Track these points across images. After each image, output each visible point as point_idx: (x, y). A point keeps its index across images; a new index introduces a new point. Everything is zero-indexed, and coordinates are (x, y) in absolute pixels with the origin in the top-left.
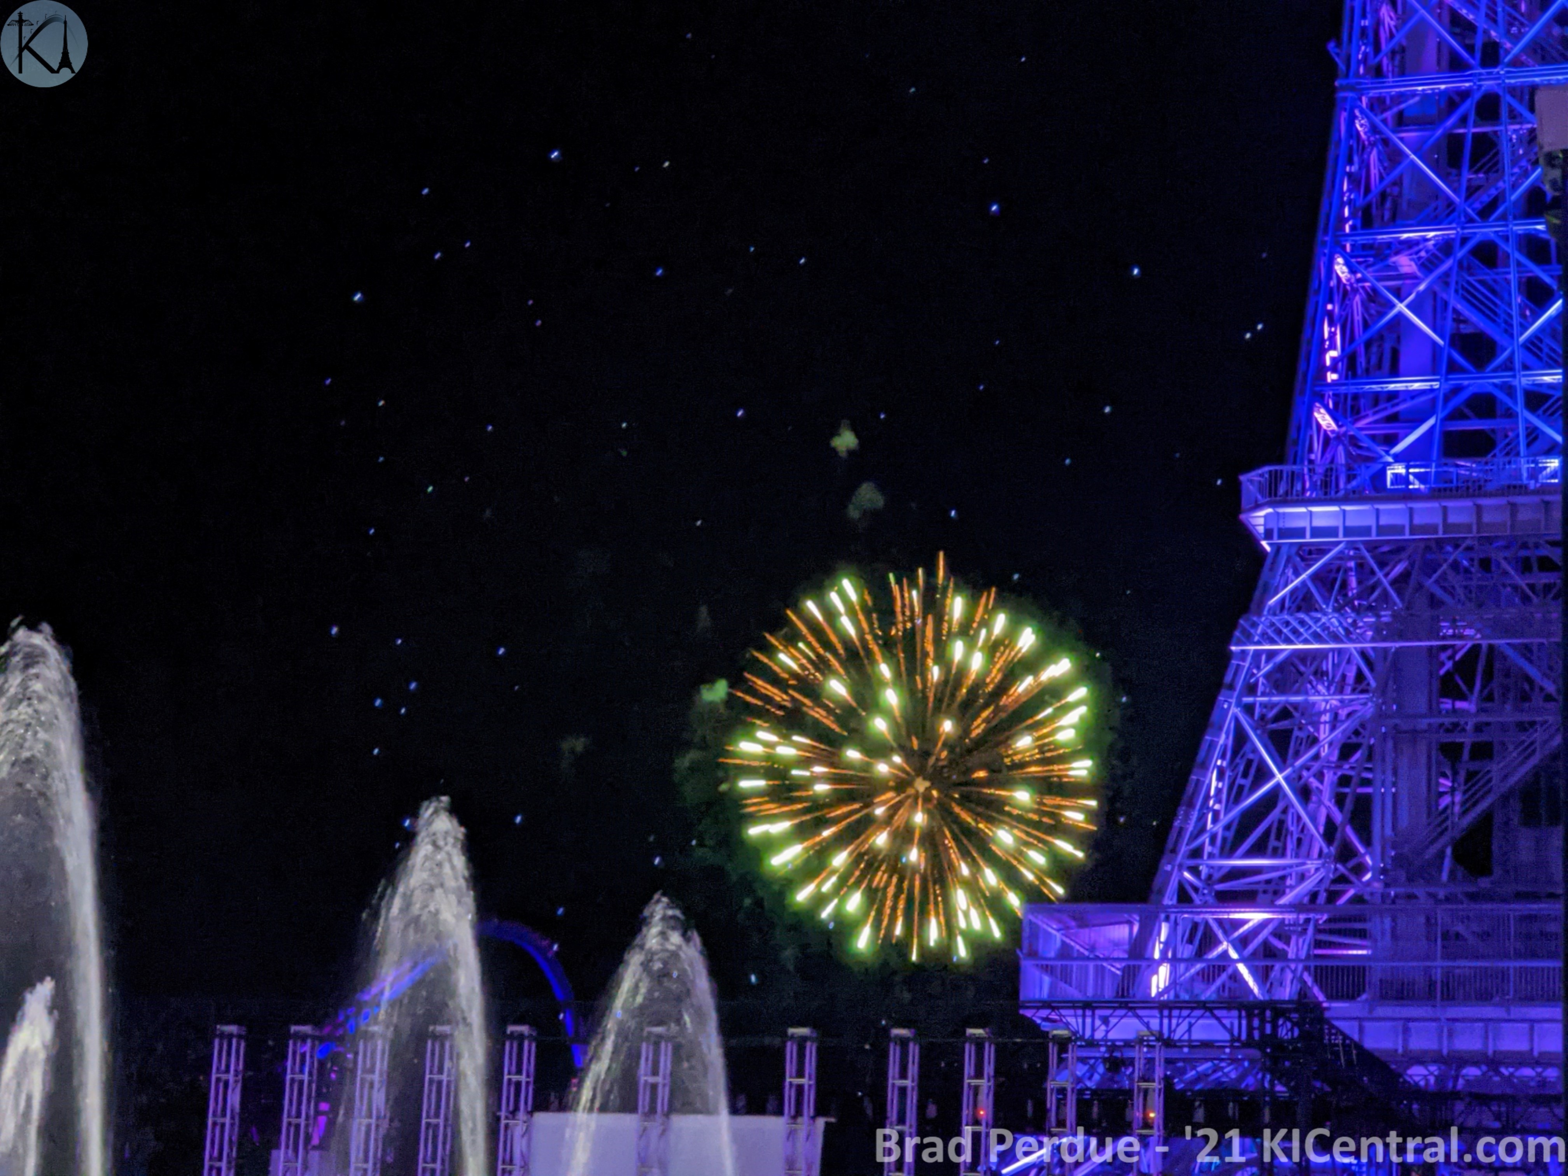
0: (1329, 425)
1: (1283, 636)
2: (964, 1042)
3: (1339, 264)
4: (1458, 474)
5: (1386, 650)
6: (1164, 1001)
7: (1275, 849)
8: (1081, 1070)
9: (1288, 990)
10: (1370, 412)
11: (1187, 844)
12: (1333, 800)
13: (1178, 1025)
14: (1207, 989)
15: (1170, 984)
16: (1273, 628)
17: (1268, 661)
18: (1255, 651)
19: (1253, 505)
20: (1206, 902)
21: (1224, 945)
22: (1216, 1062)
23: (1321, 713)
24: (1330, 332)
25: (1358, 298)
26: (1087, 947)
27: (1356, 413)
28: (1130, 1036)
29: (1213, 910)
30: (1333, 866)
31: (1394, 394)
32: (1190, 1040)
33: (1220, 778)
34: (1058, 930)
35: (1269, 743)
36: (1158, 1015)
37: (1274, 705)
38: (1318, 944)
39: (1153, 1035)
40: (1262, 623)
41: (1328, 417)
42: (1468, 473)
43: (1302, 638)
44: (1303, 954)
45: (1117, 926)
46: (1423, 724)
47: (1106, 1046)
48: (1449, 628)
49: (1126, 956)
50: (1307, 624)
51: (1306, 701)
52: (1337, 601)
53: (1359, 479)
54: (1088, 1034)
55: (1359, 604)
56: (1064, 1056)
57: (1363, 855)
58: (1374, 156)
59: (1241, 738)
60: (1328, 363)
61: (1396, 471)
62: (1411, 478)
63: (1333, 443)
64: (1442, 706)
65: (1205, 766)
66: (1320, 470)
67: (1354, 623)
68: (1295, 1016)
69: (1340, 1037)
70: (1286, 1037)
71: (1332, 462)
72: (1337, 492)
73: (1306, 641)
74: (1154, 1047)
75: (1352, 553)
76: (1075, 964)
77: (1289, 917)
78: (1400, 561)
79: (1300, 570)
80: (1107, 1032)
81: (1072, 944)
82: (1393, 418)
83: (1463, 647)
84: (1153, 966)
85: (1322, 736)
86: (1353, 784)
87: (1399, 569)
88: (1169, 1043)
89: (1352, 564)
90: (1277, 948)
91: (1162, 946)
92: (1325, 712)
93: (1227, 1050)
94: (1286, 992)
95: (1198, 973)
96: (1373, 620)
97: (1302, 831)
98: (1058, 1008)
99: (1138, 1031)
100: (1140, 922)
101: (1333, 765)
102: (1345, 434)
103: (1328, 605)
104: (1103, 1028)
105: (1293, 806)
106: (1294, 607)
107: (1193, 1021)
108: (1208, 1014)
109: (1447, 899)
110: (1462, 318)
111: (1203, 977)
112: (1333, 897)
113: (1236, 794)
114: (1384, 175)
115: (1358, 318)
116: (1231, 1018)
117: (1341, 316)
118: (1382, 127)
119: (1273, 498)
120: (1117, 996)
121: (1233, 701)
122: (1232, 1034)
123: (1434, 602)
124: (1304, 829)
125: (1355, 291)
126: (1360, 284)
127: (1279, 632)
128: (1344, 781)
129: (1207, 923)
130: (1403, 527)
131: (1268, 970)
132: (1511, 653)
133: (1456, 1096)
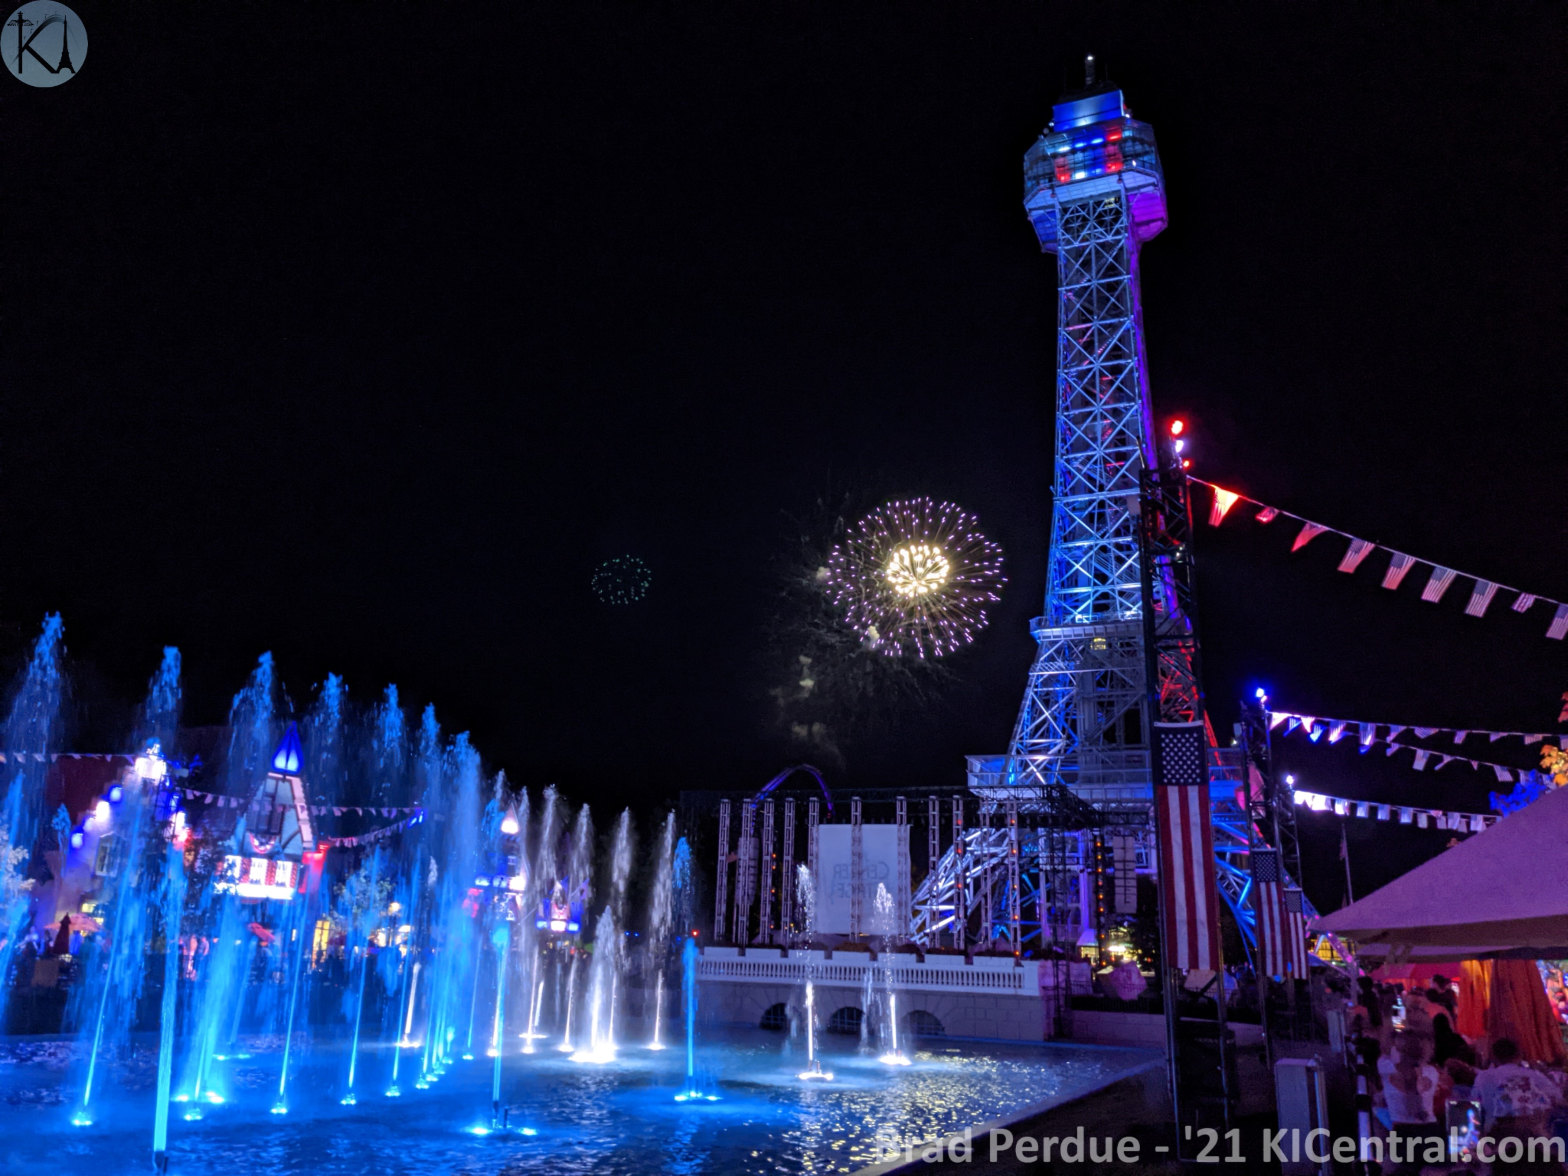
2: (953, 800)
3: (1057, 554)
4: (1098, 617)
5: (1079, 673)
6: (1014, 785)
7: (1047, 736)
8: (990, 808)
9: (1054, 781)
10: (1069, 599)
11: (1019, 736)
12: (1064, 720)
13: (1019, 793)
14: (1028, 781)
15: (1016, 780)
16: (1042, 667)
17: (1041, 677)
18: (1037, 674)
19: (1034, 629)
20: (1025, 754)
21: (1032, 768)
22: (1032, 804)
23: (1059, 693)
24: (1055, 575)
25: (1064, 564)
26: (989, 769)
27: (1065, 599)
28: (1004, 796)
29: (1027, 756)
30: (1066, 741)
31: (1077, 593)
32: (1024, 797)
33: (1028, 714)
34: (979, 764)
35: (1043, 703)
36: (1012, 790)
37: (1044, 691)
38: (1063, 766)
39: (1012, 796)
40: (1039, 666)
41: (1056, 601)
42: (1101, 617)
44: (1057, 770)
46: (1092, 695)
47: (997, 800)
49: (1001, 771)
50: (1053, 665)
51: (1054, 690)
52: (1062, 658)
53: (1068, 620)
54: (991, 797)
55: (1070, 659)
56: (984, 803)
57: (1075, 737)
59: (1033, 702)
60: (1056, 584)
61: (1079, 617)
62: (1083, 619)
63: (1058, 609)
64: (1098, 690)
65: (1023, 712)
66: (1055, 617)
67: (1068, 665)
68: (1057, 789)
69: (1072, 796)
70: (1054, 796)
71: (1058, 615)
72: (1060, 624)
73: (1053, 671)
74: (1012, 800)
75: (1066, 643)
76: (985, 774)
77: (1052, 758)
78: (1081, 645)
79: (1050, 649)
80: (997, 795)
81: (984, 768)
82: (1077, 601)
83: (1102, 670)
84: (1010, 775)
85: (1060, 700)
86: (1070, 715)
87: (1081, 648)
88: (1017, 799)
89: (1066, 647)
90: (1048, 767)
91: (1012, 768)
93: (1036, 801)
95: (1024, 776)
97: (1055, 730)
98: (981, 788)
100: (1005, 760)
101: (1064, 709)
102: (1062, 606)
103: (1059, 660)
105: (1052, 723)
106: (1049, 660)
107: (1023, 791)
108: (1028, 789)
109: (1103, 751)
110: (1097, 569)
112: (1066, 750)
113: (1033, 720)
114: (1070, 526)
115: (1064, 570)
116: (1036, 790)
118: (1068, 511)
119: (1040, 627)
120: (999, 784)
121: (1031, 691)
122: (1036, 795)
125: (1062, 562)
126: (1064, 560)
127: (1045, 668)
128: (1068, 714)
129: (1026, 760)
130: (1081, 634)
131: (1046, 775)
132: (1119, 674)
133: (1109, 813)
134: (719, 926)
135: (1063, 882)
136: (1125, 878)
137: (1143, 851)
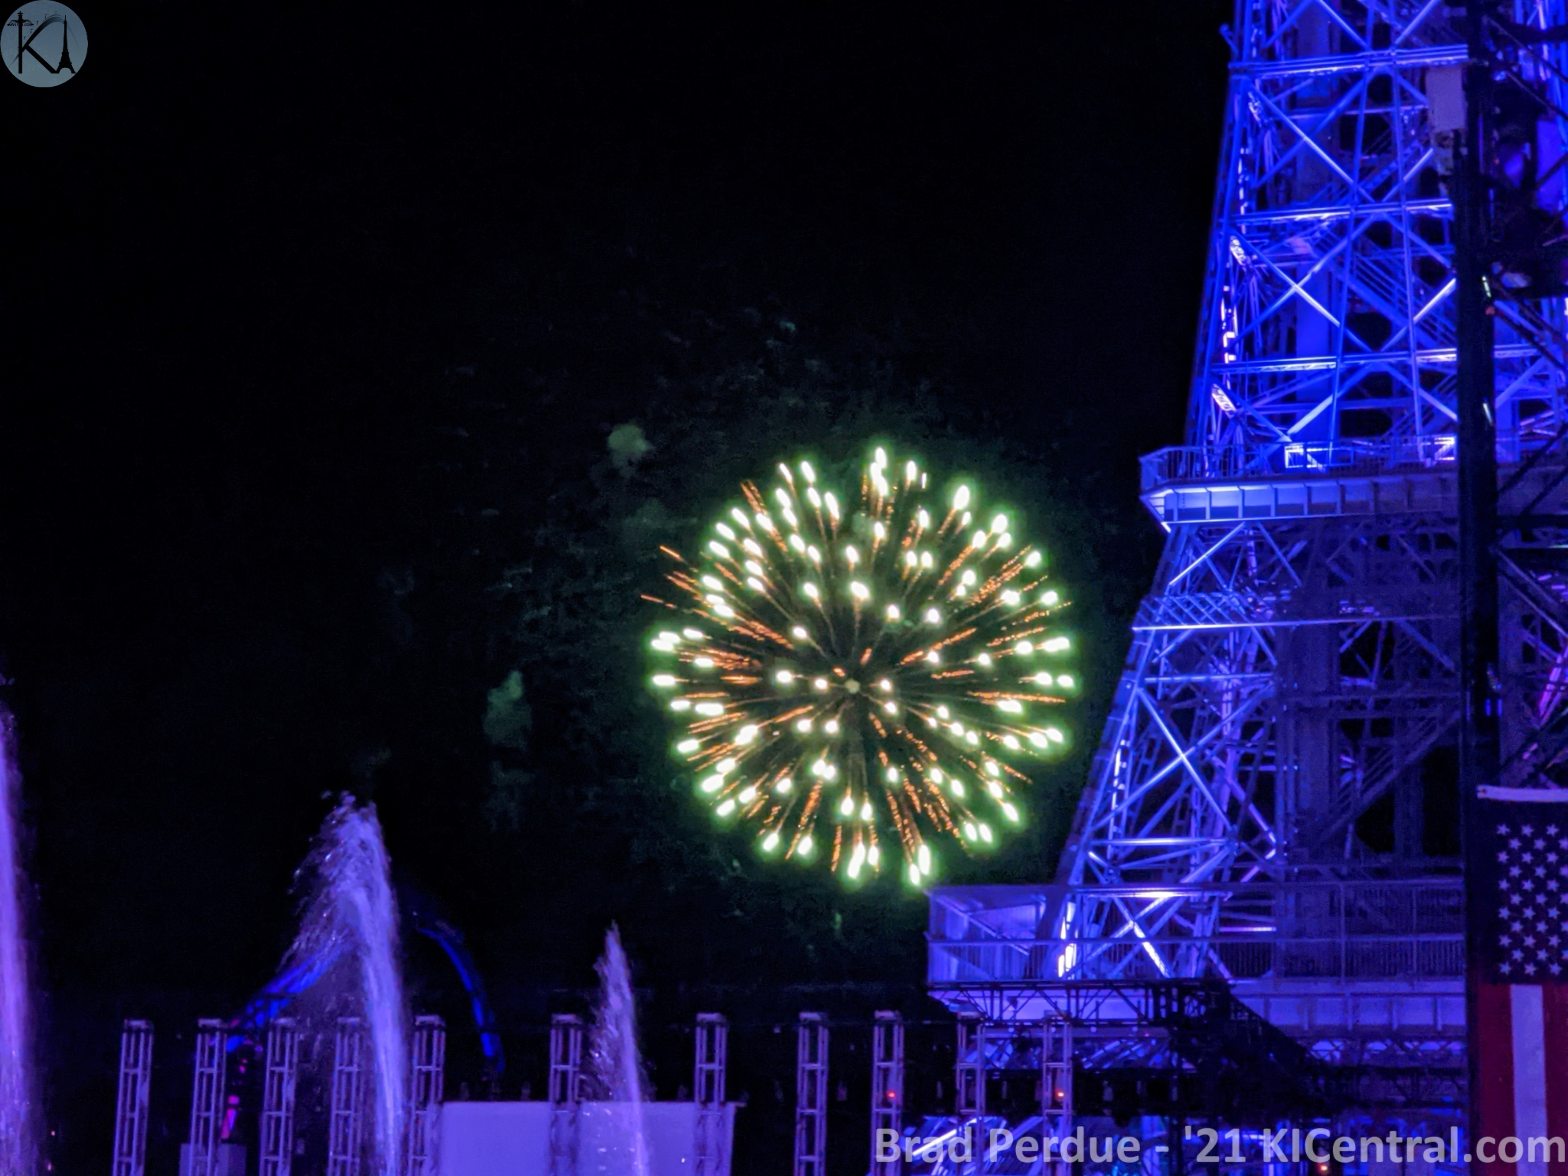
0: (1227, 406)
1: (1184, 616)
2: (873, 1026)
3: (1234, 246)
4: (1355, 453)
5: (1286, 629)
6: (1071, 981)
7: (1179, 828)
8: (990, 1051)
9: (1194, 969)
10: (1267, 393)
11: (1094, 824)
12: (1236, 779)
13: (1085, 1005)
14: (1115, 967)
15: (1077, 964)
16: (1174, 609)
17: (1170, 640)
18: (1157, 631)
19: (1151, 486)
20: (1112, 882)
21: (1131, 925)
22: (1123, 1041)
23: (1221, 693)
24: (1227, 314)
25: (1254, 279)
26: (994, 928)
27: (1254, 394)
28: (1039, 1015)
29: (1120, 889)
30: (1237, 844)
31: (1291, 375)
32: (1098, 1020)
33: (1124, 759)
34: (965, 912)
35: (1171, 722)
36: (1066, 995)
37: (1177, 685)
38: (1224, 922)
39: (1061, 1015)
40: (1164, 603)
41: (1226, 398)
42: (1364, 452)
43: (1203, 618)
44: (1208, 933)
45: (1024, 907)
46: (1325, 701)
47: (1015, 1027)
48: (1347, 606)
49: (1033, 937)
50: (1208, 604)
51: (1208, 681)
52: (1237, 580)
53: (1257, 459)
54: (996, 1015)
55: (1260, 584)
56: (973, 1037)
57: (1267, 833)
58: (1267, 139)
59: (1144, 717)
60: (1225, 344)
61: (1294, 451)
62: (1309, 457)
63: (1232, 423)
64: (1343, 684)
65: (1109, 748)
66: (1219, 451)
67: (1255, 604)
68: (1200, 993)
69: (1246, 1014)
70: (1193, 1015)
71: (1231, 442)
72: (1235, 473)
73: (1207, 621)
74: (1062, 1026)
75: (1251, 533)
76: (982, 945)
77: (1193, 895)
78: (1299, 540)
79: (1201, 551)
80: (1015, 1012)
81: (980, 925)
82: (1291, 398)
83: (1363, 624)
84: (1059, 946)
85: (1224, 715)
86: (1255, 763)
87: (1298, 548)
88: (1077, 1023)
89: (1252, 544)
90: (1181, 926)
91: (1068, 926)
92: (1227, 691)
93: (1135, 1029)
94: (1193, 970)
95: (1104, 953)
96: (1273, 599)
97: (1206, 810)
98: (967, 989)
99: (1046, 1012)
100: (1046, 902)
101: (1234, 744)
102: (1243, 415)
103: (1228, 587)
104: (1011, 1008)
105: (1197, 786)
106: (1195, 586)
107: (1100, 1000)
108: (1115, 993)
109: (1351, 876)
110: (1357, 298)
111: (1110, 956)
112: (1237, 874)
113: (1140, 774)
114: (1278, 157)
115: (1254, 299)
116: (1137, 996)
117: (1237, 298)
118: (1275, 108)
119: (1173, 479)
120: (1025, 977)
121: (1136, 681)
122: (1139, 1014)
123: (1334, 581)
124: (1207, 807)
125: (1251, 272)
126: (1256, 266)
127: (1180, 612)
128: (1247, 759)
129: (1113, 905)
130: (1302, 506)
131: (1174, 948)
132: (1411, 631)
133: (1362, 1070)
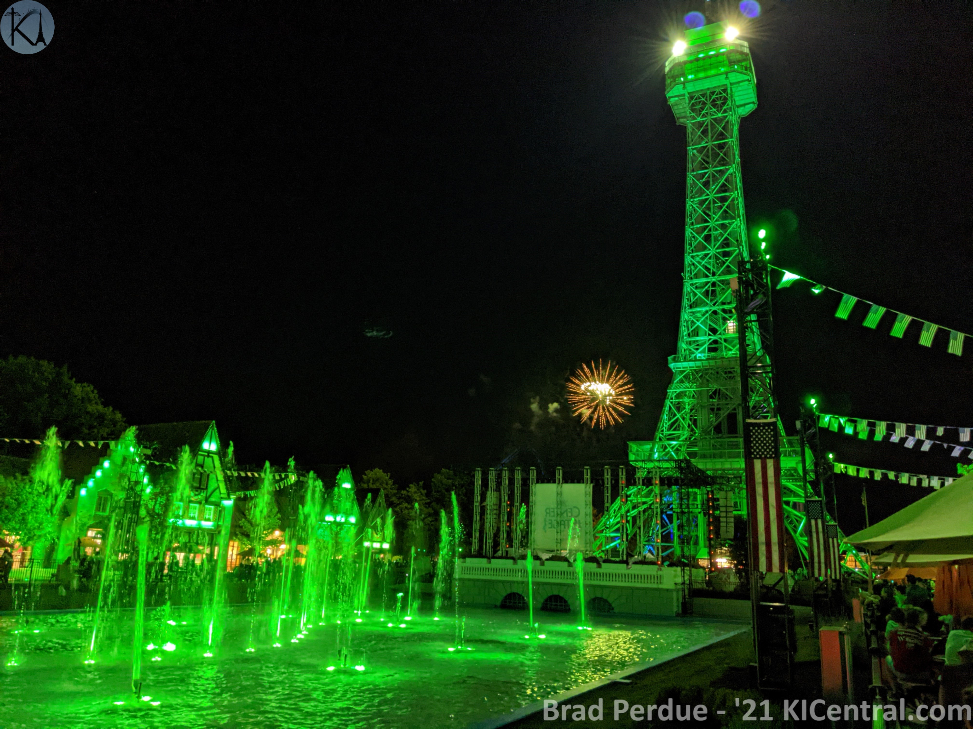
1: (678, 388)
2: (619, 469)
3: (685, 316)
5: (698, 390)
6: (657, 460)
7: (678, 430)
8: (642, 474)
10: (693, 344)
11: (661, 429)
12: (689, 420)
13: (660, 464)
14: (666, 457)
15: (659, 456)
17: (675, 393)
18: (672, 391)
19: (670, 363)
21: (669, 449)
22: (669, 471)
24: (684, 329)
26: (642, 450)
27: (690, 344)
28: (651, 467)
29: (666, 442)
30: (690, 432)
31: (698, 340)
32: (664, 468)
33: (667, 416)
34: (636, 446)
35: (676, 409)
36: (656, 463)
37: (676, 401)
38: (688, 448)
39: (656, 466)
40: (674, 386)
41: (685, 345)
42: (713, 355)
43: (681, 388)
44: (685, 450)
45: (648, 445)
46: (707, 404)
47: (647, 469)
48: (711, 385)
49: (649, 451)
50: (682, 385)
51: (683, 401)
52: (688, 381)
53: (692, 357)
54: (643, 467)
55: (693, 381)
56: (639, 470)
57: (696, 430)
59: (670, 408)
60: (684, 335)
61: (699, 355)
62: (702, 356)
64: (710, 401)
65: (663, 414)
66: (684, 356)
67: (692, 385)
68: (684, 462)
69: (694, 466)
70: (682, 466)
71: (686, 354)
72: (687, 360)
74: (656, 469)
75: (691, 371)
76: (639, 453)
77: (682, 443)
78: (700, 373)
79: (681, 375)
81: (639, 449)
82: (698, 345)
83: (714, 389)
84: (655, 453)
85: (686, 407)
86: (693, 417)
88: (659, 468)
89: (691, 374)
90: (679, 449)
91: (656, 449)
92: (687, 402)
93: (671, 469)
94: (681, 457)
95: (664, 454)
96: (695, 384)
97: (683, 426)
98: (637, 461)
100: (652, 444)
101: (689, 413)
102: (688, 349)
104: (646, 465)
105: (681, 421)
106: (680, 382)
107: (663, 463)
108: (666, 462)
109: (713, 438)
110: (710, 325)
113: (670, 419)
114: (694, 298)
115: (690, 326)
116: (671, 463)
117: (686, 326)
118: (693, 289)
119: (675, 361)
120: (648, 459)
121: (668, 401)
122: (672, 466)
123: (708, 381)
125: (689, 321)
130: (701, 366)
131: (678, 453)
132: (724, 391)
133: (717, 477)
134: (475, 546)
135: (688, 519)
136: (726, 517)
137: (738, 500)
